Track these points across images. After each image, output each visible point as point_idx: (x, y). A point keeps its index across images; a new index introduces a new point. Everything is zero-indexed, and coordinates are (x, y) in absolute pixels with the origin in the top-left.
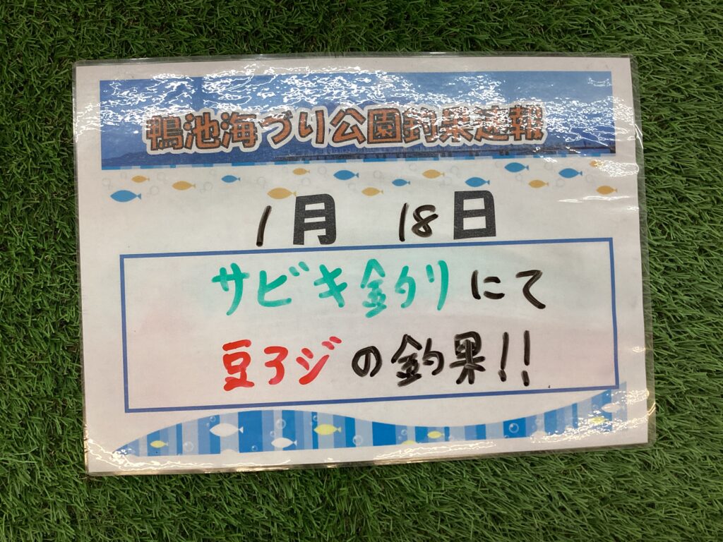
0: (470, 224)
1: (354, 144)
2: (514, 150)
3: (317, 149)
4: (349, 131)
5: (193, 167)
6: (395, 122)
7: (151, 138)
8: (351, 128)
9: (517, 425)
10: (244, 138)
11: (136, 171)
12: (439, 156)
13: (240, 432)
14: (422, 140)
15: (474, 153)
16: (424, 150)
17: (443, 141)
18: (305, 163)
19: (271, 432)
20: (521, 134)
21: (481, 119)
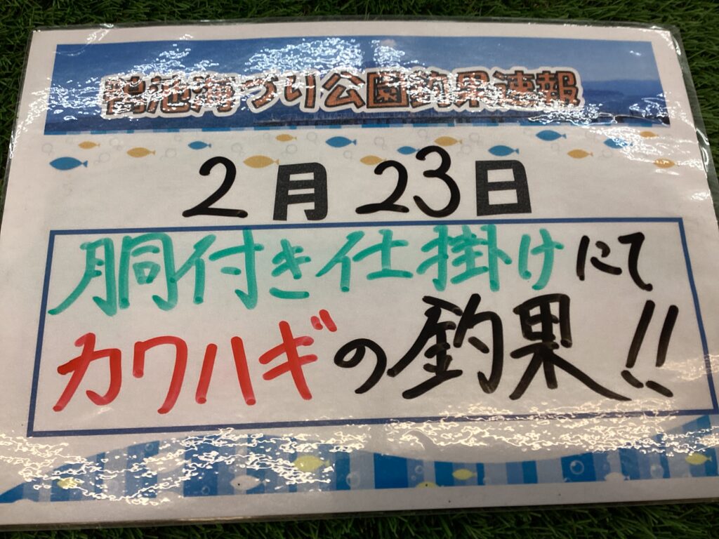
1: (350, 110)
3: (307, 113)
4: (345, 94)
5: (154, 132)
7: (108, 102)
8: (348, 92)
9: (582, 464)
12: (455, 122)
13: (186, 466)
15: (497, 120)
16: (436, 115)
17: (459, 106)
18: (291, 129)
21: (503, 84)
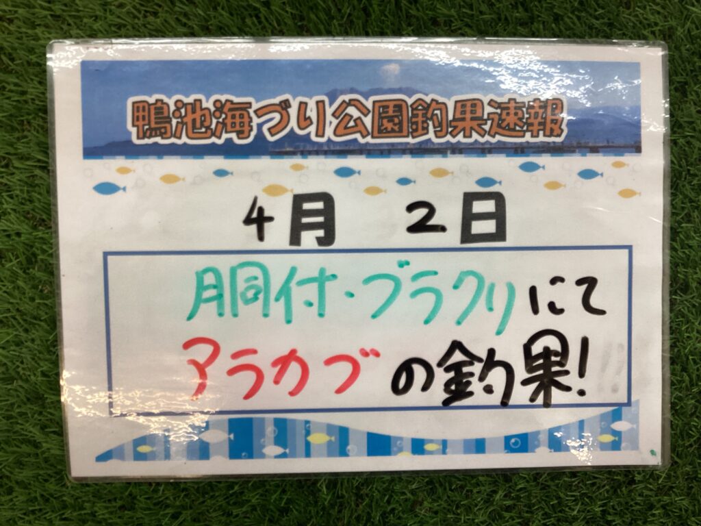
0: (478, 227)
1: (355, 140)
2: (531, 147)
3: (317, 143)
4: (352, 123)
5: (181, 158)
6: (401, 115)
7: (138, 126)
8: (355, 121)
10: (238, 128)
11: (120, 162)
12: (449, 152)
13: (229, 439)
14: (431, 135)
15: (486, 151)
16: (432, 146)
17: (454, 137)
18: (303, 158)
19: (262, 440)
20: (539, 130)
21: (497, 113)
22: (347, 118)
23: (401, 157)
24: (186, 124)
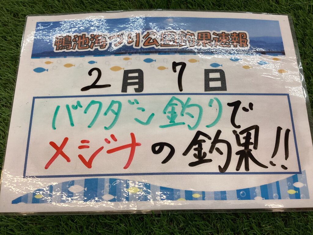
1: (154, 47)
7: (57, 45)
8: (153, 40)
9: (245, 192)
11: (47, 59)
13: (85, 190)
14: (188, 46)
17: (198, 46)
18: (129, 55)
19: (102, 191)
20: (237, 45)
21: (217, 38)
22: (150, 39)
23: (175, 54)
24: (78, 44)
